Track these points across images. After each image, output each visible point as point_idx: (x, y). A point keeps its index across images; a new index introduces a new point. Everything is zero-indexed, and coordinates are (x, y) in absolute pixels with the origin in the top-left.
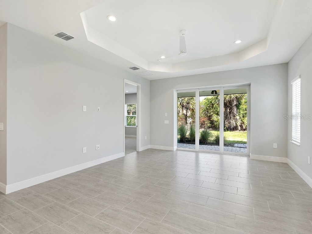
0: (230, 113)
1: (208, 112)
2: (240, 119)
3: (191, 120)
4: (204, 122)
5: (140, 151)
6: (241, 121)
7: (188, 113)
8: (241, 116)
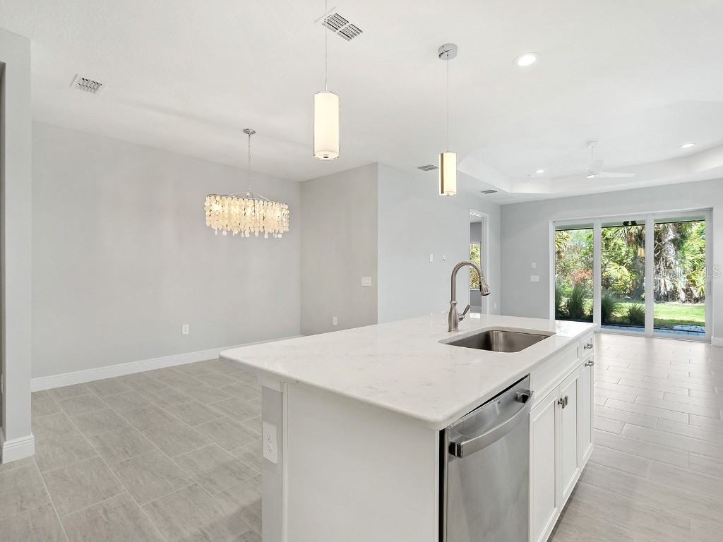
2: (684, 273)
6: (686, 280)
8: (688, 265)
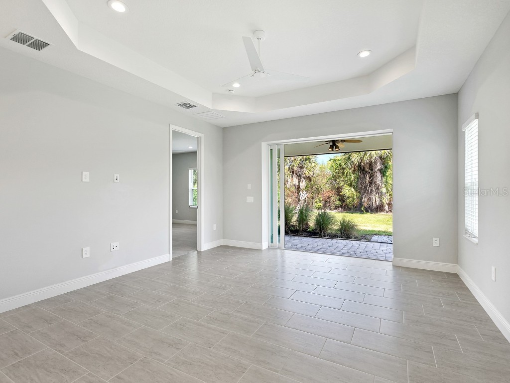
0: (370, 183)
1: (335, 181)
2: (387, 193)
3: (306, 195)
4: (329, 197)
5: (202, 250)
6: (389, 197)
7: (301, 184)
8: (390, 187)
